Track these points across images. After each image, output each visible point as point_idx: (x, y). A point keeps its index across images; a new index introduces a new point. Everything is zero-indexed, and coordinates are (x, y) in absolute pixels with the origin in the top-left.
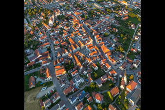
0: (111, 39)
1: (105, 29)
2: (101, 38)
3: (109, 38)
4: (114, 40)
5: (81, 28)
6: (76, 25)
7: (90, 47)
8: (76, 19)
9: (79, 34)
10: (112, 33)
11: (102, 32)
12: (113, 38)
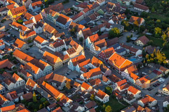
0: (129, 40)
1: (111, 21)
2: (103, 41)
3: (123, 40)
4: (139, 42)
5: (39, 25)
6: (22, 20)
7: (80, 62)
8: (16, 5)
9: (38, 38)
10: (129, 28)
11: (103, 29)
12: (134, 38)
